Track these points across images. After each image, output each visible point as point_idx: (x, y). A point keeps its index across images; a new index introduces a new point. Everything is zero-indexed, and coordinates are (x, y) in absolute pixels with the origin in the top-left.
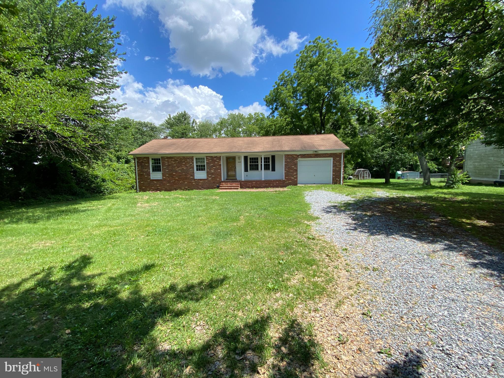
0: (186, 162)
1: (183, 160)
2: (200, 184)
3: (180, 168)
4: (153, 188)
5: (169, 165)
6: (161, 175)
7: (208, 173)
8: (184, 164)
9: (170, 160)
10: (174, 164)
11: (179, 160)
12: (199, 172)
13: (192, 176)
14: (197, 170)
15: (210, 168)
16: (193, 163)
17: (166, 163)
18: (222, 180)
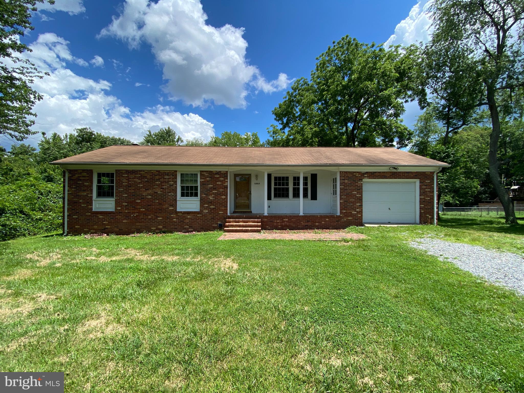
0: (162, 180)
1: (157, 177)
2: (187, 221)
3: (150, 192)
4: (96, 227)
5: (129, 186)
6: (114, 203)
7: (203, 202)
8: (157, 185)
9: (132, 176)
10: (139, 183)
11: (148, 176)
12: (185, 198)
13: (172, 206)
14: (183, 195)
15: (206, 192)
16: (176, 183)
17: (125, 181)
18: (229, 214)
